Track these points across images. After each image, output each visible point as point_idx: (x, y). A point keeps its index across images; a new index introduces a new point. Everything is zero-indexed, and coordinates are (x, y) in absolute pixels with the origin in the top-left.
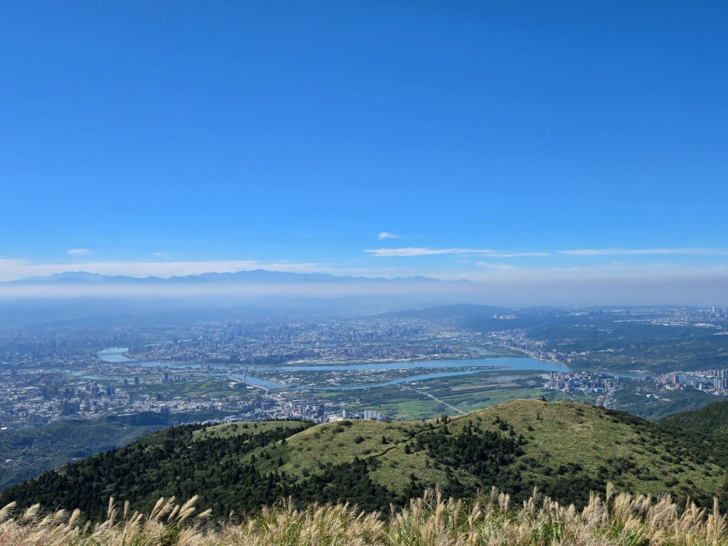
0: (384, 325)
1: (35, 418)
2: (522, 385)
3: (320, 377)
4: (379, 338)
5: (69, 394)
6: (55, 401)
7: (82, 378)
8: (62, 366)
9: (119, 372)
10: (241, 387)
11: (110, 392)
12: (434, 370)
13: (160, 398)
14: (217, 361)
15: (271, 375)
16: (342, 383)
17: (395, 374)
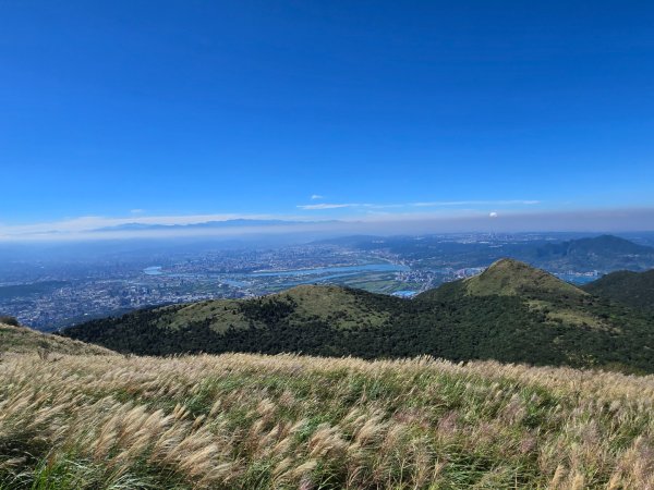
0: (311, 248)
1: (104, 308)
2: (384, 279)
3: (270, 279)
4: (307, 257)
5: (125, 294)
6: (117, 298)
7: (133, 285)
8: (122, 278)
9: (155, 280)
10: (225, 286)
11: (149, 292)
12: (336, 273)
13: (178, 294)
14: (213, 272)
15: (244, 279)
16: (284, 282)
17: (315, 276)
